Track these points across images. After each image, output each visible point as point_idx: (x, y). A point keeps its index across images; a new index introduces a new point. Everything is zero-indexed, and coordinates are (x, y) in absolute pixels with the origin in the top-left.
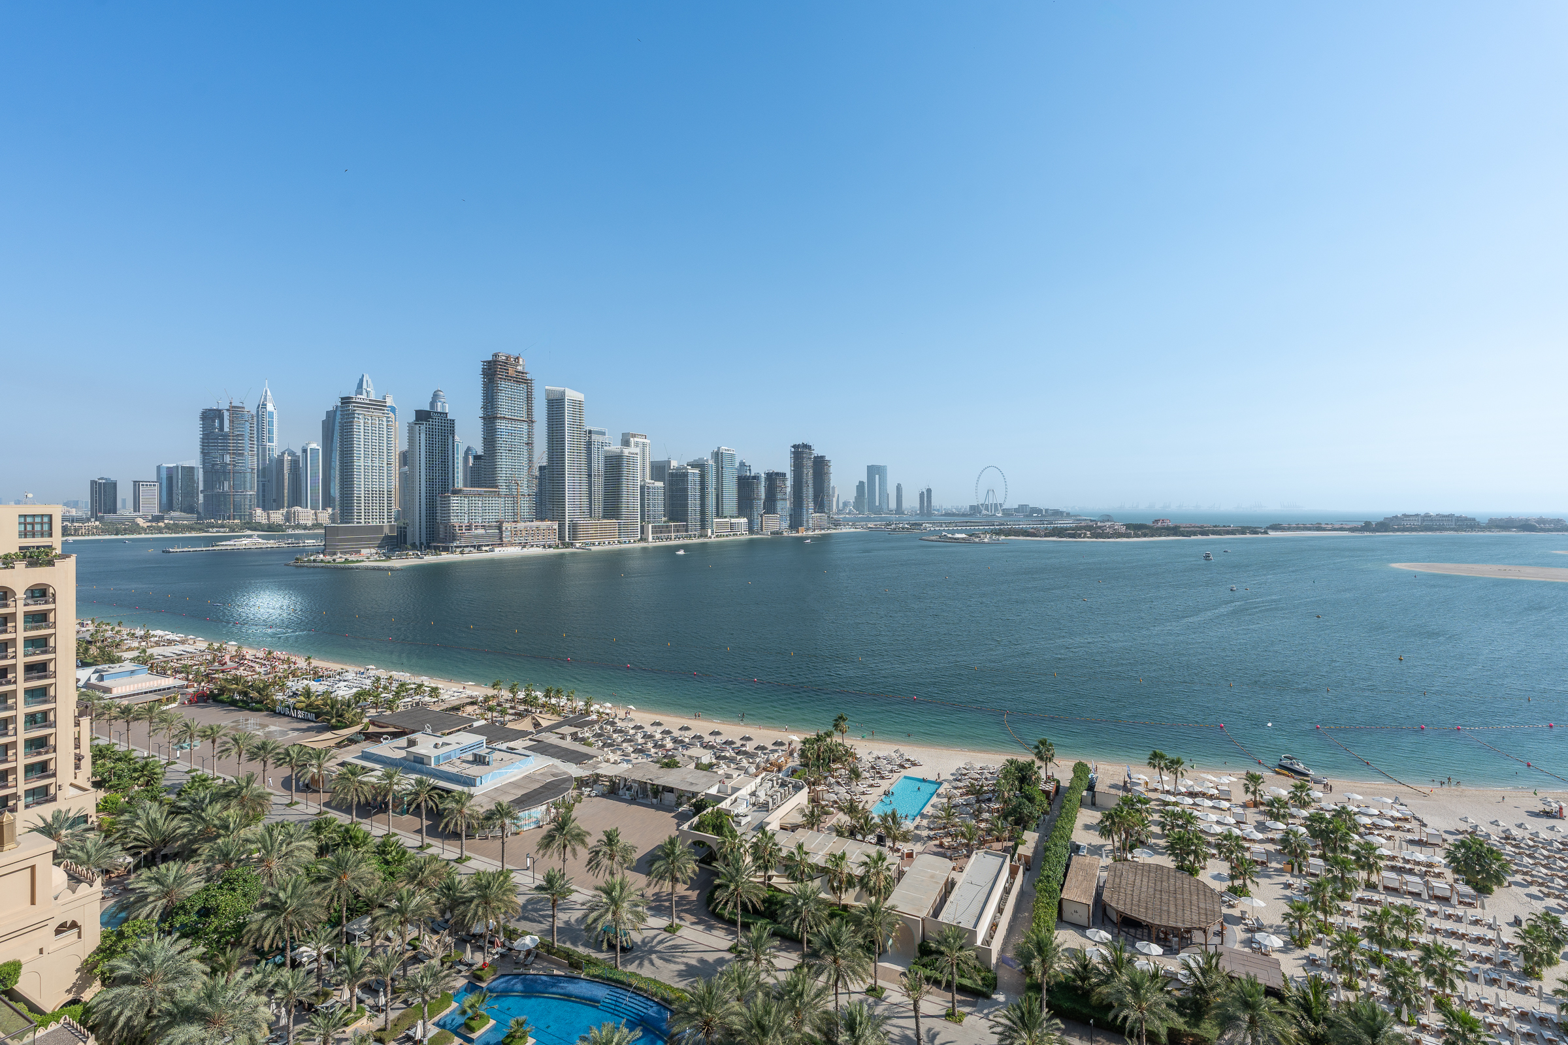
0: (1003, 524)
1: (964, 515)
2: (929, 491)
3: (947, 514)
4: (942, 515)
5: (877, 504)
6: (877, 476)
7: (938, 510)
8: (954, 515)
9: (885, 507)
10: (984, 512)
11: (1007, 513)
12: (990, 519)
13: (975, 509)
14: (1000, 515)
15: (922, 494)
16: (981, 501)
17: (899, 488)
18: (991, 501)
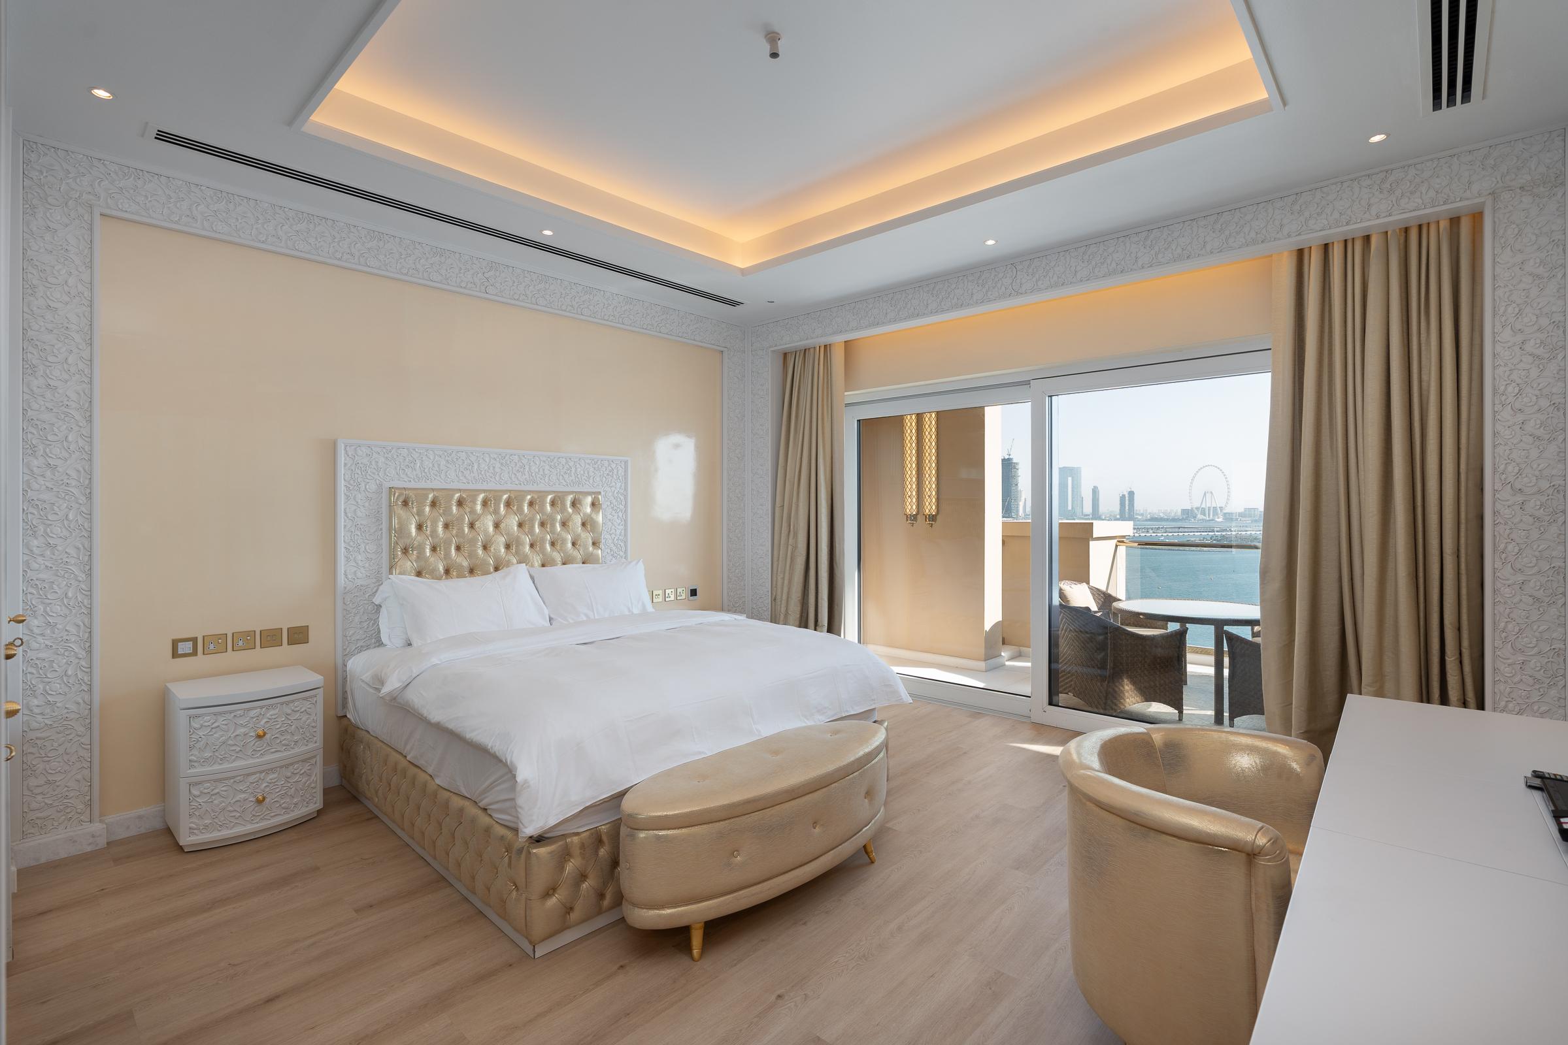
0: (1226, 530)
1: (1174, 520)
2: (1131, 494)
3: (1153, 519)
4: (1147, 520)
5: (1070, 508)
6: (1070, 479)
7: (1142, 515)
8: (1162, 520)
9: (1078, 510)
10: (1200, 516)
11: (1228, 517)
12: (1208, 525)
13: (1188, 514)
14: (1220, 520)
15: (1123, 498)
16: (1197, 504)
17: (1095, 491)
18: (1208, 504)
